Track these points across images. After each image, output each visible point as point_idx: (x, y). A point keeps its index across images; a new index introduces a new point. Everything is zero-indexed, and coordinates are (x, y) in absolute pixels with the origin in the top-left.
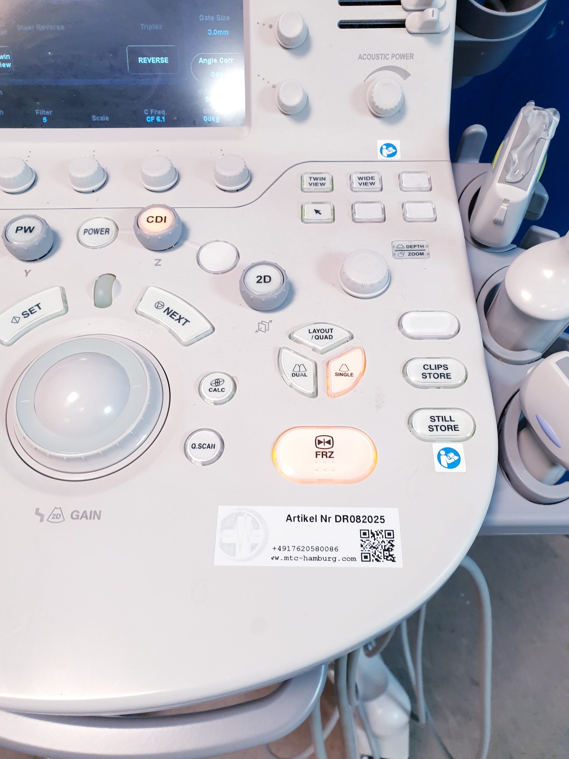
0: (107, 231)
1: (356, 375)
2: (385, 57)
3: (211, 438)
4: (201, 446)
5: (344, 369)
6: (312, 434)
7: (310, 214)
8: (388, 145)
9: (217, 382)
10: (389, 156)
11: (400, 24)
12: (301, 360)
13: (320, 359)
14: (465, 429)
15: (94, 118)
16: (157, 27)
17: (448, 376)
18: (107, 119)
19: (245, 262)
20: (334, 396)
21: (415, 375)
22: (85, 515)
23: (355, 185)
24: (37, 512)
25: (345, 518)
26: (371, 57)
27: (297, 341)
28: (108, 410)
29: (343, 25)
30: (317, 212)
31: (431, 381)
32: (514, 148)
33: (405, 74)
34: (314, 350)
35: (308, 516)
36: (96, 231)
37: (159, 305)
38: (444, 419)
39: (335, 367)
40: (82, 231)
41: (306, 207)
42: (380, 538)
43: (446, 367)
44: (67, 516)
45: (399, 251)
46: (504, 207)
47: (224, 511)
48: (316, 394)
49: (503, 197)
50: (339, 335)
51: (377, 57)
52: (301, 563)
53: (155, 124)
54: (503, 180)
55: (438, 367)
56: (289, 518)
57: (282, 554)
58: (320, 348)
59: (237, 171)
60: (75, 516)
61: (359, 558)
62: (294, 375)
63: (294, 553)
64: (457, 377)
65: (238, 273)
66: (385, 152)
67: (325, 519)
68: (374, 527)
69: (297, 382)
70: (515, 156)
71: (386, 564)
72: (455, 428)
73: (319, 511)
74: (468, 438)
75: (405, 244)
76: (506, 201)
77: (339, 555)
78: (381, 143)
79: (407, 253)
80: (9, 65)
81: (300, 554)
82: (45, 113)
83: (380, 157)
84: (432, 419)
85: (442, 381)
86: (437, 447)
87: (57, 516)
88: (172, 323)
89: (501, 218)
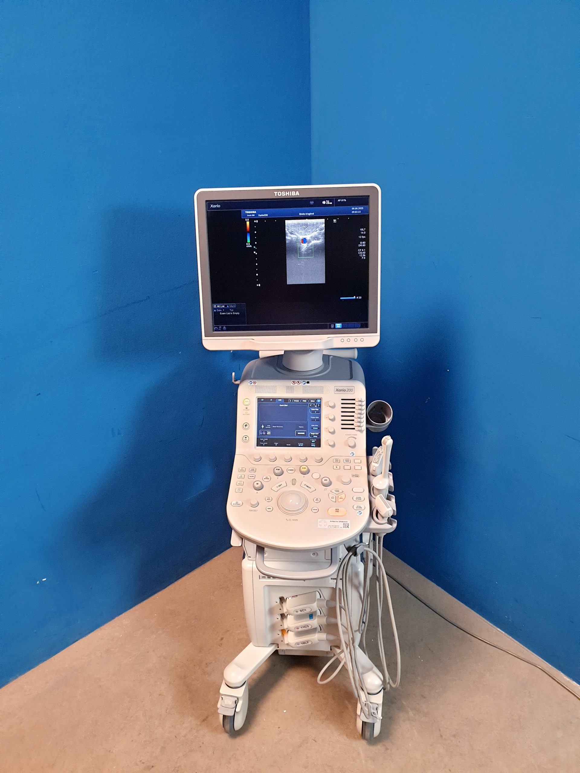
0: (293, 470)
1: (344, 498)
2: (351, 435)
3: (316, 508)
4: (315, 510)
5: (341, 497)
6: (335, 508)
7: (335, 467)
8: (352, 453)
9: (317, 499)
10: (352, 455)
11: (354, 429)
12: (333, 496)
13: (337, 496)
14: (363, 508)
15: (287, 445)
16: (302, 427)
17: (361, 499)
18: (290, 445)
19: (322, 477)
20: (339, 502)
21: (355, 499)
22: (295, 520)
23: (345, 462)
24: (286, 519)
25: (341, 522)
26: (348, 435)
27: (333, 492)
28: (297, 503)
29: (342, 429)
30: (336, 467)
31: (357, 500)
32: (376, 456)
33: (356, 438)
34: (335, 494)
35: (334, 521)
36: (291, 470)
37: (305, 485)
38: (359, 506)
39: (339, 497)
40: (288, 470)
41: (334, 466)
42: (346, 525)
43: (360, 498)
44: (292, 520)
45: (353, 476)
46: (374, 467)
47: (319, 520)
48: (336, 502)
49: (374, 465)
50: (340, 491)
51: (349, 435)
52: (333, 528)
53: (300, 446)
54: (373, 462)
55: (359, 497)
56: (331, 521)
57: (329, 526)
58: (337, 493)
59: (320, 458)
60: (293, 520)
61: (343, 527)
62: (332, 498)
63: (332, 526)
64: (362, 499)
65: (320, 479)
66: (352, 454)
67: (337, 522)
68: (346, 523)
69: (332, 499)
70: (376, 458)
71: (348, 528)
72: (361, 508)
73: (336, 521)
74: (363, 510)
75: (355, 474)
76: (375, 466)
77: (339, 527)
78: (351, 452)
79: (355, 476)
80: (270, 434)
81: (333, 526)
82: (276, 444)
83: (350, 455)
84: (357, 506)
85: (360, 500)
86: (358, 511)
87: (290, 520)
88: (308, 488)
89: (374, 470)
